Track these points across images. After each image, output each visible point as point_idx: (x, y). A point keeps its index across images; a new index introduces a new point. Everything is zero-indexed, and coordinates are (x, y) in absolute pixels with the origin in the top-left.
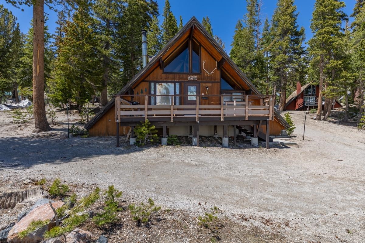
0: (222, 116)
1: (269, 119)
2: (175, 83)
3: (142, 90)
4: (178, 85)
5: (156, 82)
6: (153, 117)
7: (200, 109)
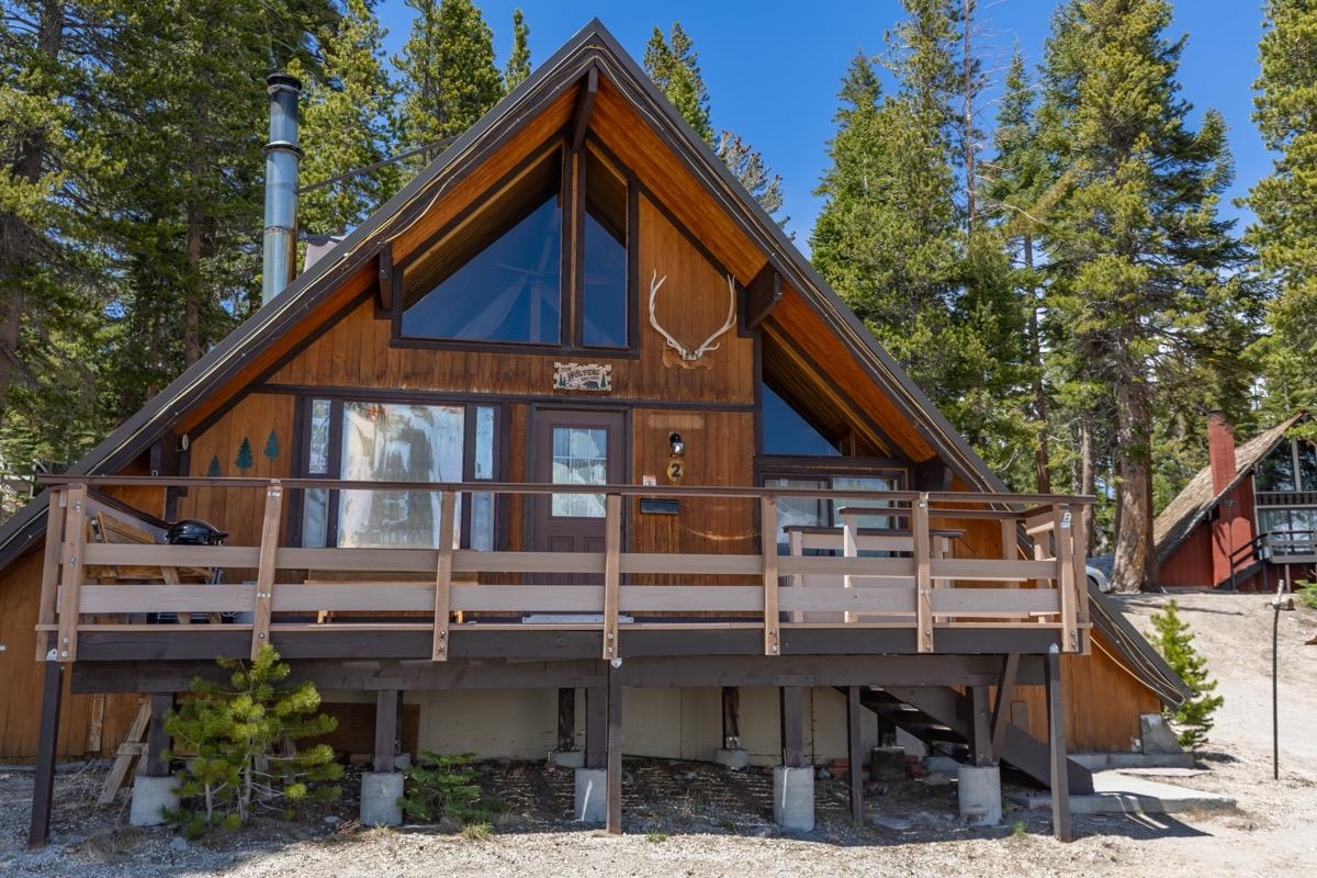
0: (771, 626)
1: (1060, 645)
2: (469, 404)
3: (245, 446)
4: (486, 419)
5: (342, 399)
6: (311, 627)
7: (627, 579)
